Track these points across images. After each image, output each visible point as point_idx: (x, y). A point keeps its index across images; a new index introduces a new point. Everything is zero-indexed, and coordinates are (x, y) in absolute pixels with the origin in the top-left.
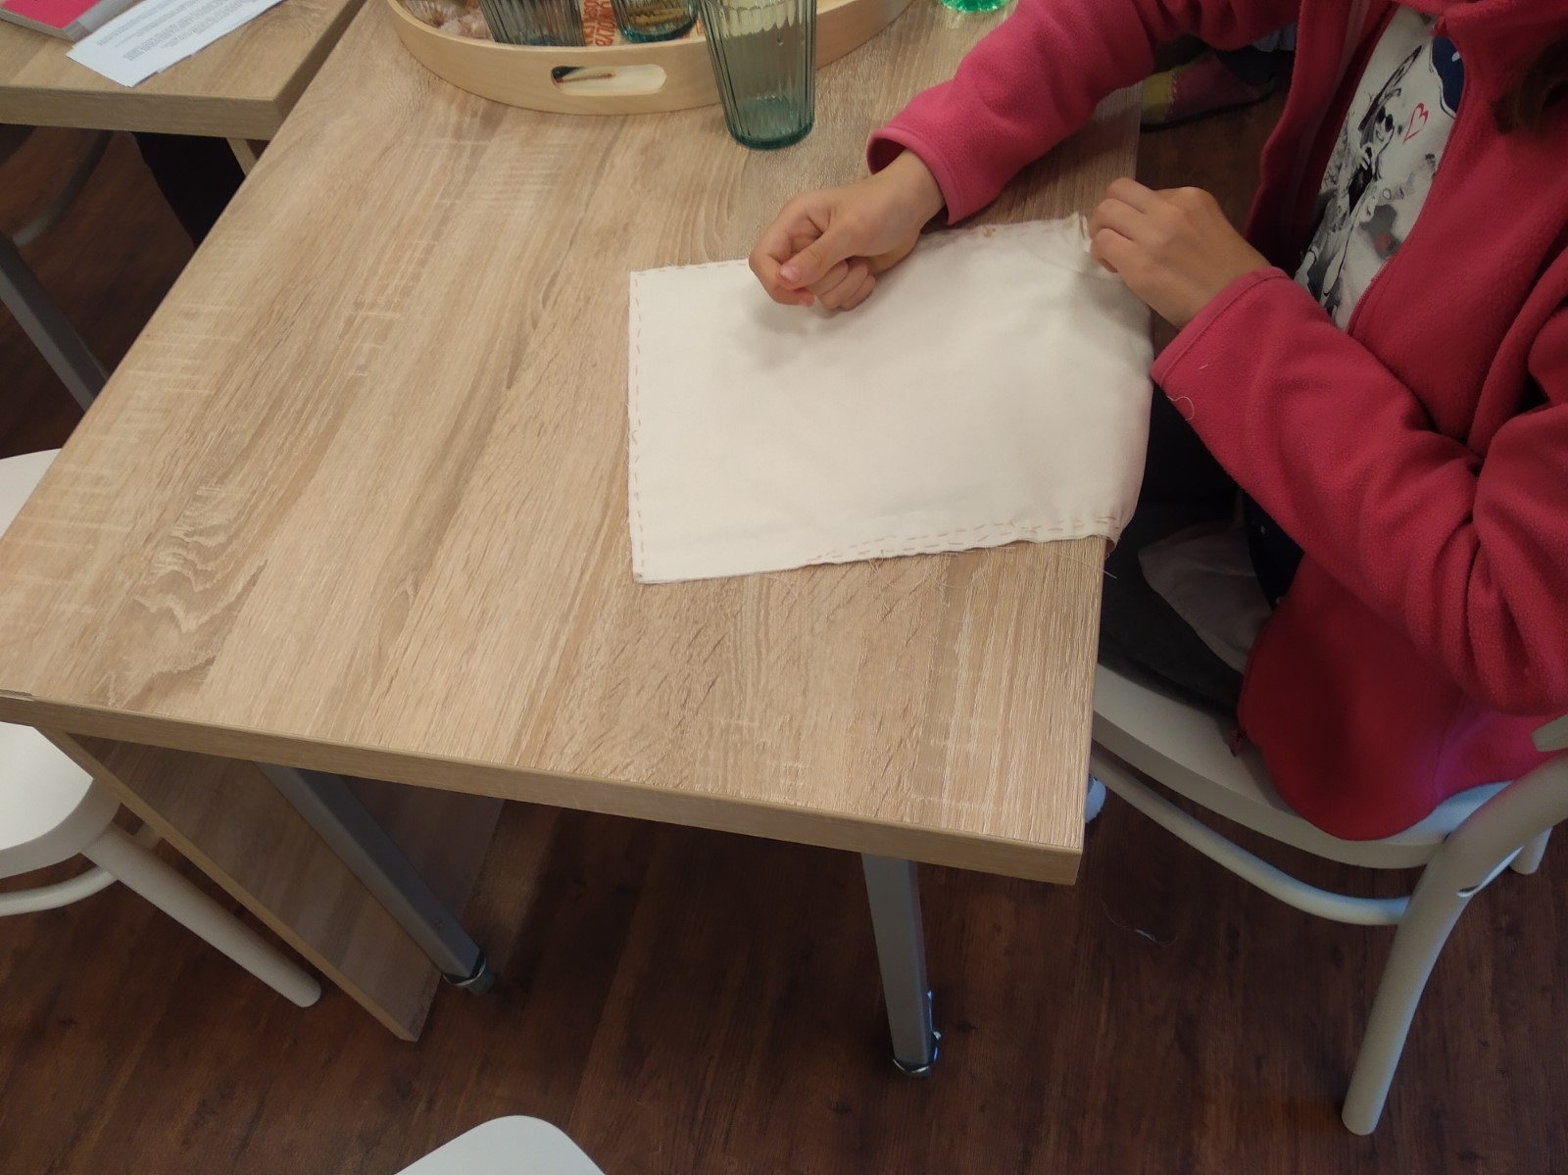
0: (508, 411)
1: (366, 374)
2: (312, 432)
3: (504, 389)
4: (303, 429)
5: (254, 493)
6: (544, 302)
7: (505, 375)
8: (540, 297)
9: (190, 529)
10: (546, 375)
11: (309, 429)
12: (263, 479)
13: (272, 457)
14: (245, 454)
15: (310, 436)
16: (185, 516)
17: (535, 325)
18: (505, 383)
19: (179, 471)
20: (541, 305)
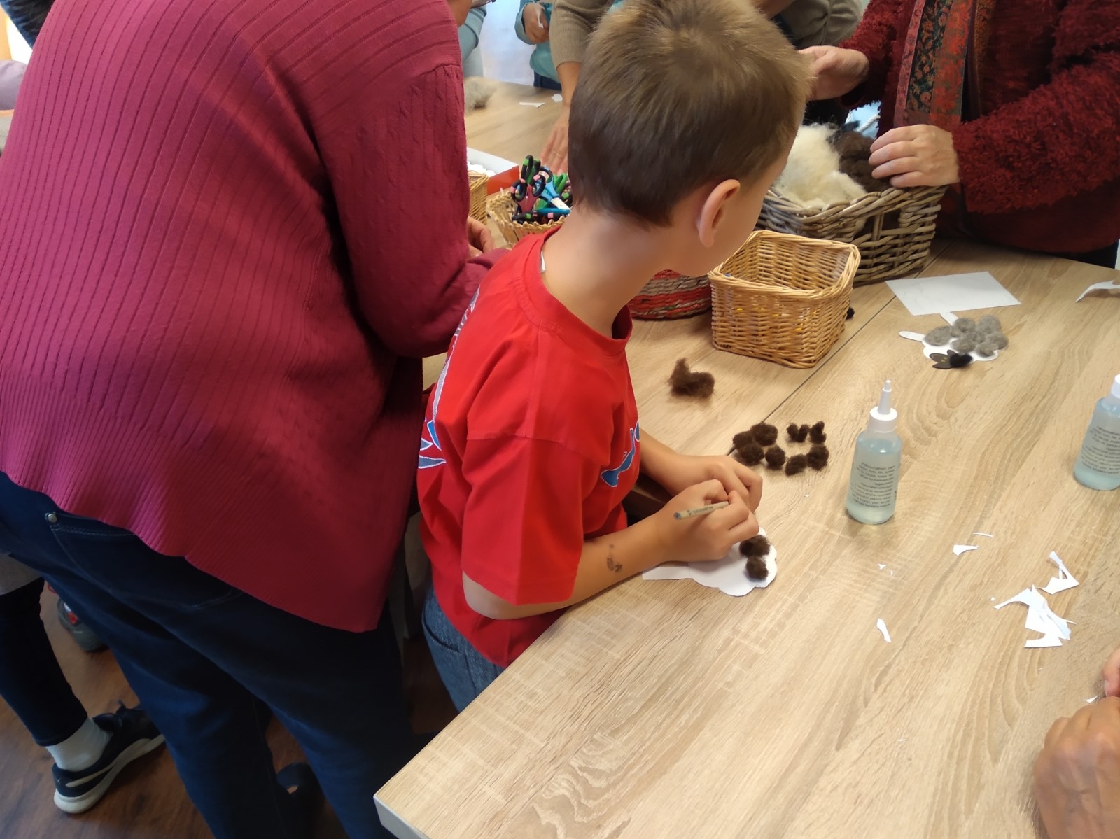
0: (834, 770)
1: (731, 690)
2: (683, 722)
3: (834, 748)
4: (678, 716)
5: (633, 754)
6: (877, 686)
7: (837, 736)
8: (874, 681)
9: (584, 765)
10: (869, 751)
11: (683, 718)
12: (641, 747)
13: (652, 729)
14: (633, 720)
15: (682, 725)
16: (582, 753)
17: (866, 703)
18: (835, 744)
19: (586, 713)
20: (874, 688)
